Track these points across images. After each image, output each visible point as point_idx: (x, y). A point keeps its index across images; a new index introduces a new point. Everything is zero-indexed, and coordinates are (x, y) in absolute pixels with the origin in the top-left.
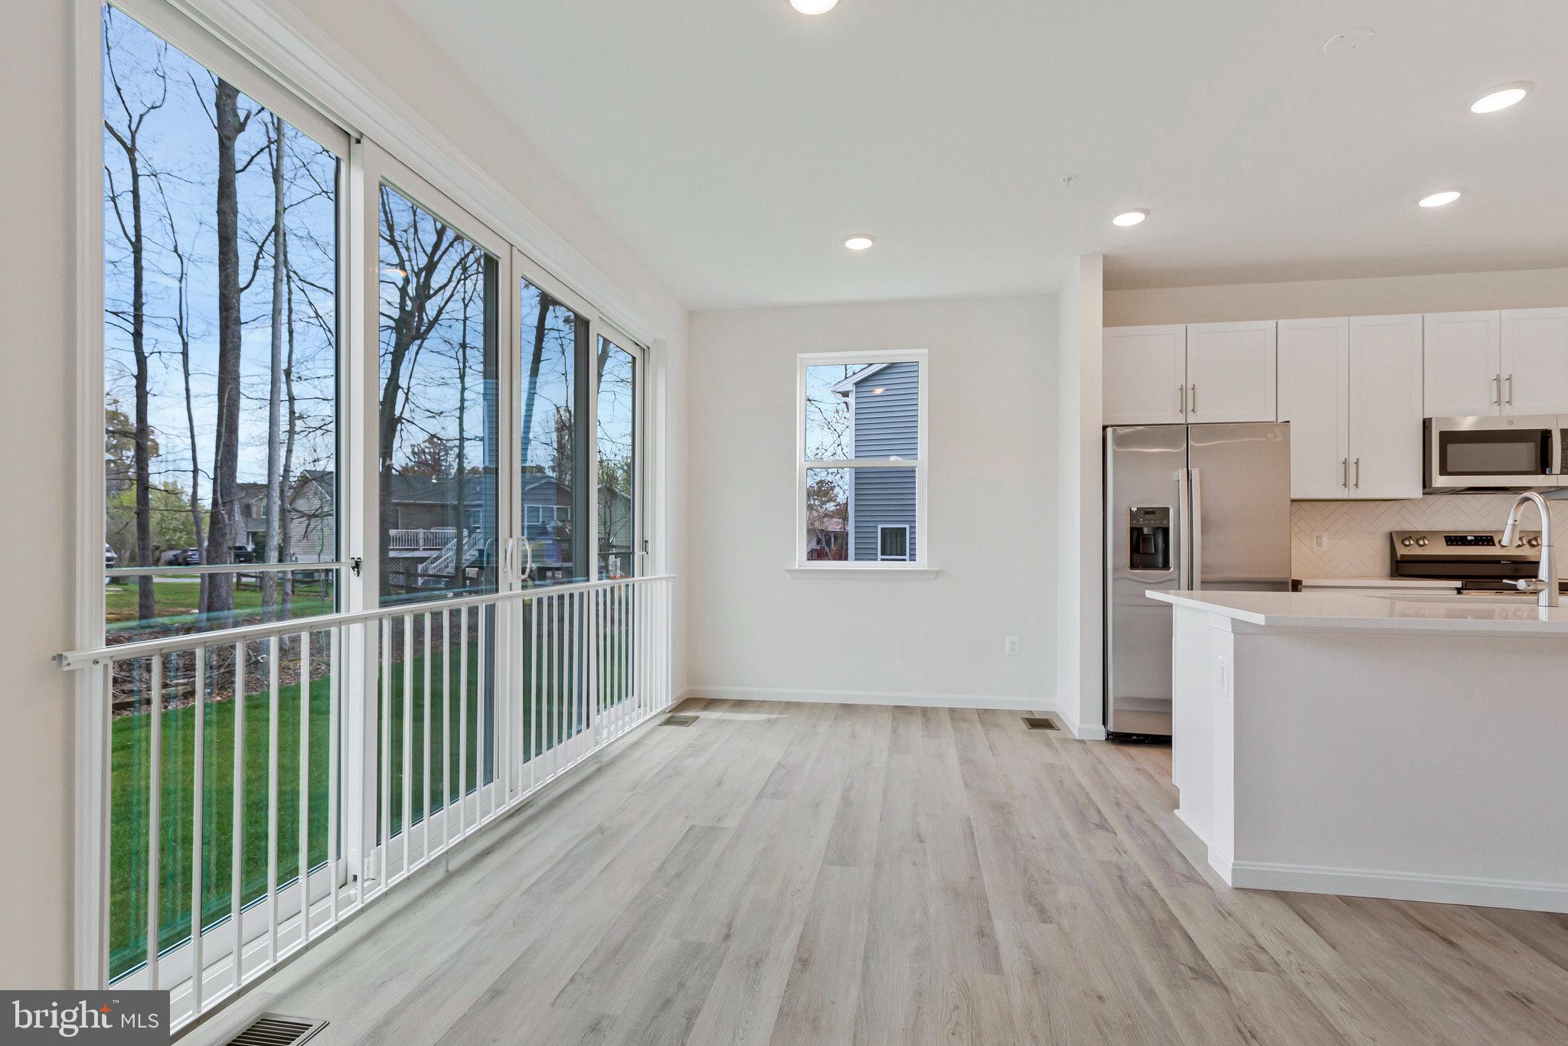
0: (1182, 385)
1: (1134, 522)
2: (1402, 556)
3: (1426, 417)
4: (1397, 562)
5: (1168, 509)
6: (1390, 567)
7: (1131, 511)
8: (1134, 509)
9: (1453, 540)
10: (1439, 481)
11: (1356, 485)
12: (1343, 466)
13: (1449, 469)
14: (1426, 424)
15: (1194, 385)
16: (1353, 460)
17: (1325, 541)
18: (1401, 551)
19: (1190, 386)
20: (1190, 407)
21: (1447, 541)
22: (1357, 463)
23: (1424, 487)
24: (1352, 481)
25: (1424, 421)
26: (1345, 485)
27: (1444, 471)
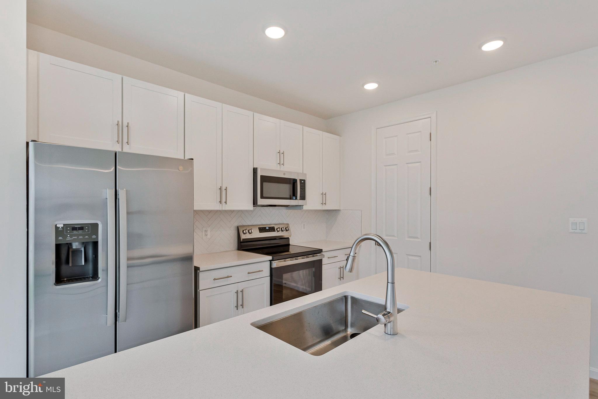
0: (118, 122)
1: (60, 238)
2: (243, 239)
3: (255, 167)
4: (241, 242)
5: (97, 225)
6: (237, 245)
7: (57, 228)
8: (60, 226)
9: (262, 230)
10: (260, 201)
11: (226, 202)
12: (219, 191)
13: (264, 196)
14: (255, 170)
15: (128, 123)
16: (224, 188)
17: (209, 233)
18: (243, 237)
19: (125, 124)
20: (125, 140)
21: (259, 230)
22: (226, 189)
23: (254, 204)
24: (224, 200)
25: (254, 169)
26: (220, 202)
27: (262, 197)
